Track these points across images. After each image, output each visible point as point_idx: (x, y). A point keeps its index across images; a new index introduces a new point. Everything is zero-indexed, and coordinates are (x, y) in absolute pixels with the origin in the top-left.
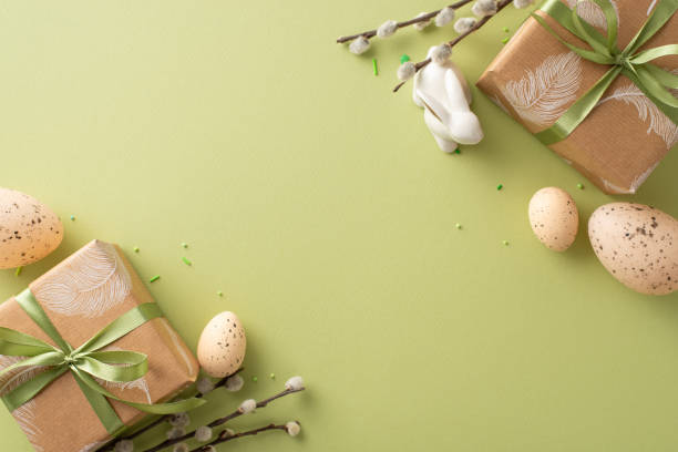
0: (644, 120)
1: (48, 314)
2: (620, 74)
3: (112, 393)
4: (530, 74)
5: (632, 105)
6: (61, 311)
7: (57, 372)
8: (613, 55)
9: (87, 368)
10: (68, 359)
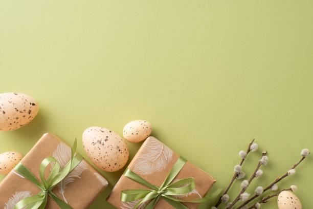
3: (183, 200)
6: (147, 173)
10: (159, 192)
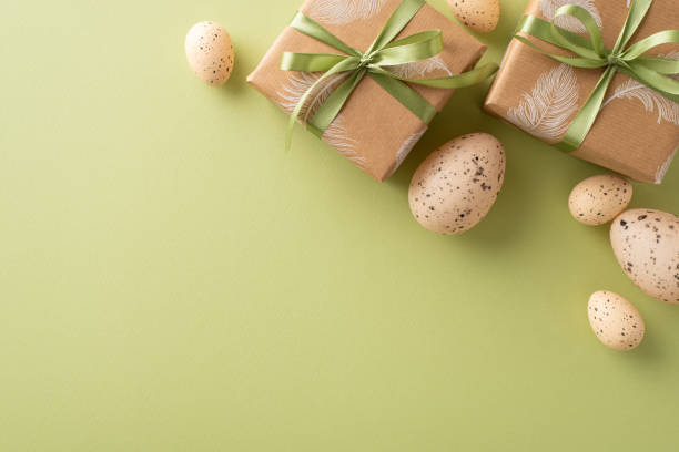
0: (652, 109)
1: (328, 29)
2: (616, 73)
4: (527, 97)
5: (635, 99)
7: (357, 76)
8: (603, 57)
9: (386, 62)
